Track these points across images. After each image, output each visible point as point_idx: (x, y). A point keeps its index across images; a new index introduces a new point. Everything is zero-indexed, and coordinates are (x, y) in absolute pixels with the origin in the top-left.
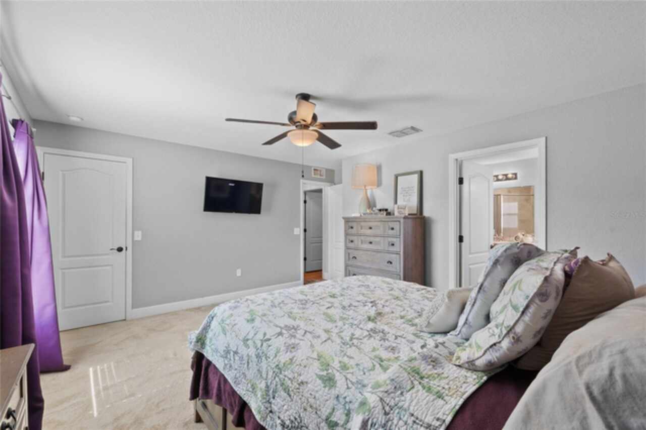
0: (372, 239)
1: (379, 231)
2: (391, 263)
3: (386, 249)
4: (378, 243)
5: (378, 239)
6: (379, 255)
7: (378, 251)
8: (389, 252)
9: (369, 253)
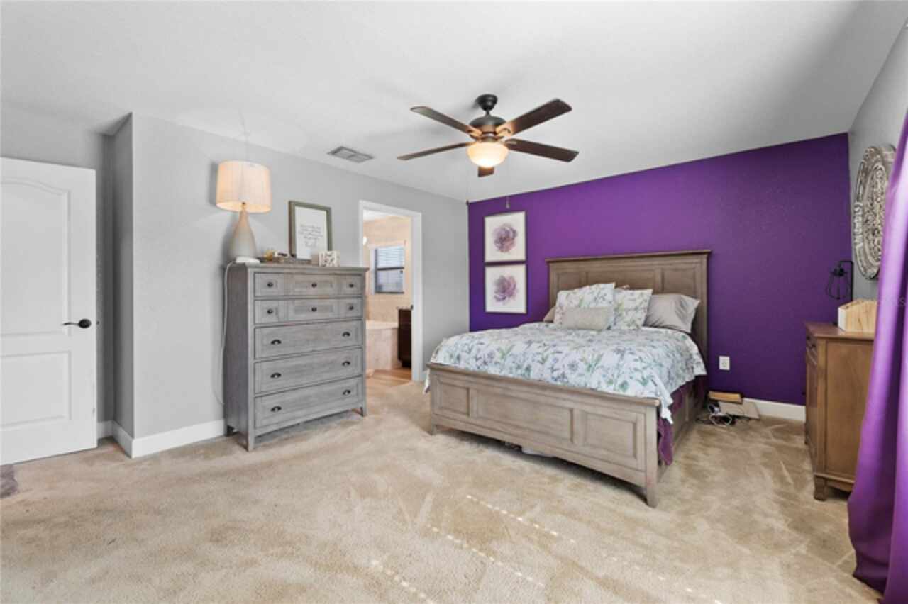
0: (316, 303)
1: (329, 291)
2: (348, 334)
3: (343, 316)
4: (330, 309)
5: (328, 302)
6: (329, 326)
7: (328, 321)
8: (346, 320)
9: (311, 327)
